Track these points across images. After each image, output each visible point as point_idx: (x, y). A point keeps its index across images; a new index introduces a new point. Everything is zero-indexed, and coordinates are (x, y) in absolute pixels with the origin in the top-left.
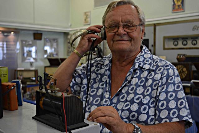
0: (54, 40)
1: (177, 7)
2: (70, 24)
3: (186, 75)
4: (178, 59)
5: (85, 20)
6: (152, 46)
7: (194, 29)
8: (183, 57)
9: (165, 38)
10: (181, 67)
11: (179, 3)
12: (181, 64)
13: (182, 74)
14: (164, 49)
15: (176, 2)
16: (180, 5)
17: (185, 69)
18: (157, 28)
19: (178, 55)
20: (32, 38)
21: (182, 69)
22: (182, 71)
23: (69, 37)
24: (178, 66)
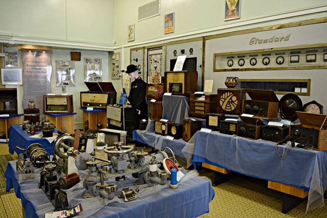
0: (96, 60)
1: (230, 13)
2: (114, 42)
3: (236, 106)
4: (226, 84)
5: (129, 36)
6: (201, 66)
7: (251, 43)
8: (232, 80)
9: (216, 56)
10: (230, 95)
11: (234, 8)
12: (230, 91)
13: (231, 105)
14: (215, 71)
15: (229, 6)
16: (234, 10)
17: (234, 98)
18: (207, 42)
19: (227, 78)
20: (69, 58)
21: (231, 98)
22: (230, 101)
23: (114, 57)
24: (226, 93)
